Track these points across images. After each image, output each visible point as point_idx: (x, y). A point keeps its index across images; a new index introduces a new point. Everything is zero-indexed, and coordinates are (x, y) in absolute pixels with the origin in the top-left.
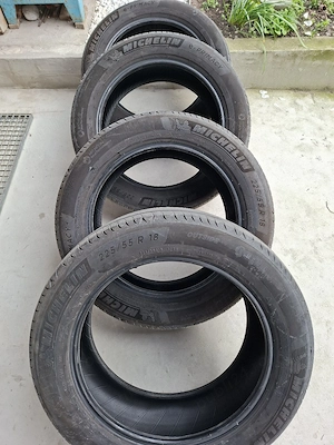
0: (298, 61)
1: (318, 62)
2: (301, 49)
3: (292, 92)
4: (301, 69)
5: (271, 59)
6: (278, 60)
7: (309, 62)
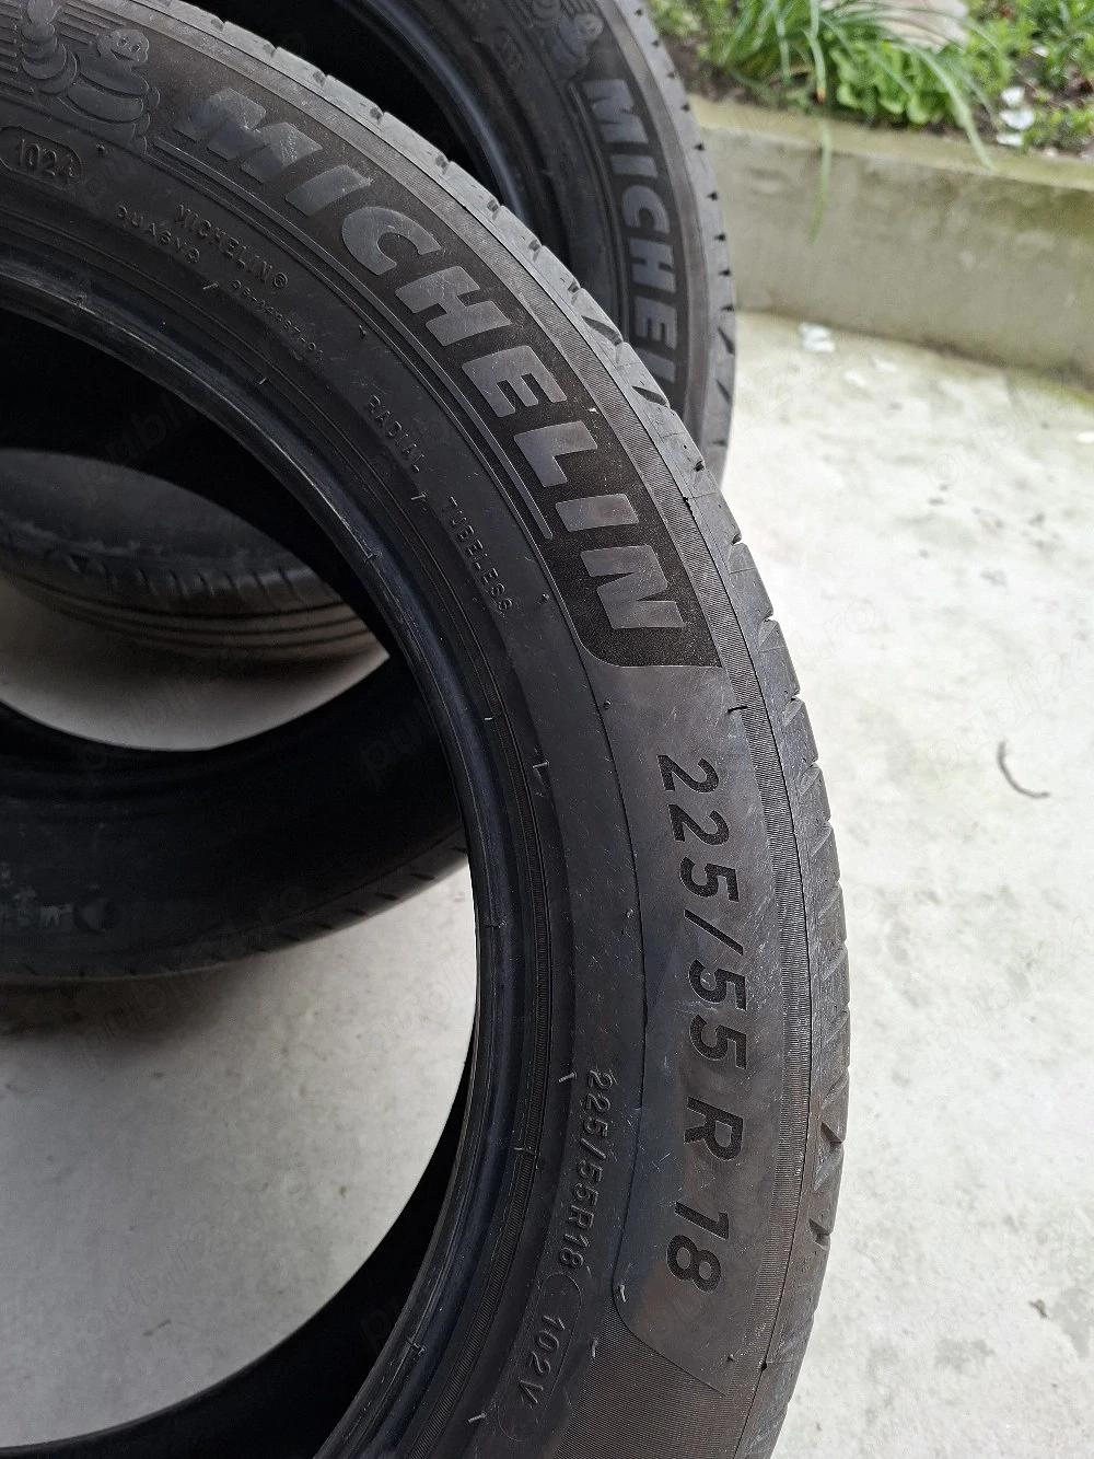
0: (958, 218)
1: (1039, 239)
2: (972, 168)
3: (929, 358)
4: (968, 258)
5: (850, 187)
6: (881, 199)
7: (1002, 231)
